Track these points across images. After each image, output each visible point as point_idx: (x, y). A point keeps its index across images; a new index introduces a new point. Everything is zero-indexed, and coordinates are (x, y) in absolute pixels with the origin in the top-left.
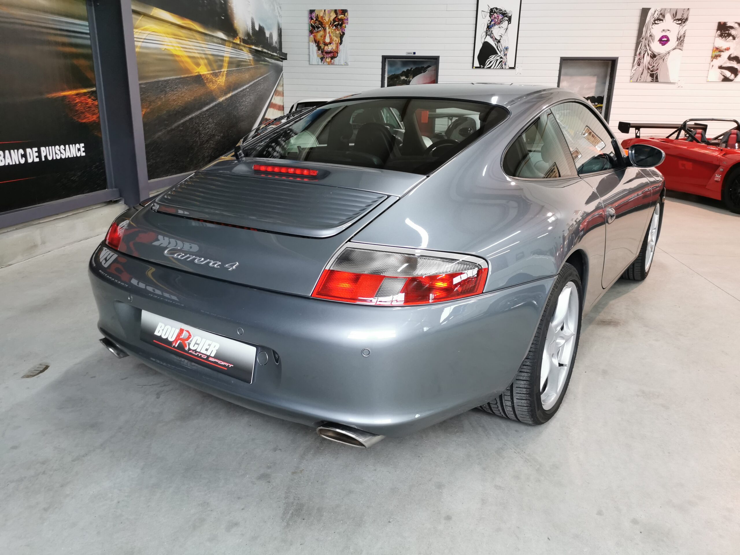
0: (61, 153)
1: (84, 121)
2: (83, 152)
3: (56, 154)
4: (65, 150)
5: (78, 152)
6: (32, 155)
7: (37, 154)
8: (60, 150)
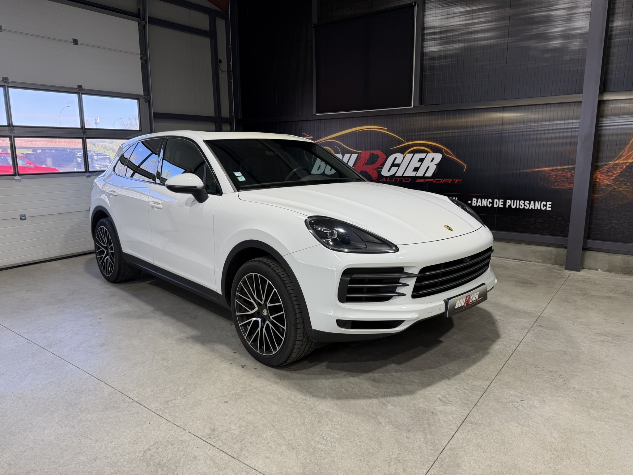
0: (525, 205)
1: (557, 187)
2: (549, 207)
3: (520, 205)
4: (529, 204)
5: (543, 207)
6: (499, 203)
7: (502, 203)
8: (524, 204)
